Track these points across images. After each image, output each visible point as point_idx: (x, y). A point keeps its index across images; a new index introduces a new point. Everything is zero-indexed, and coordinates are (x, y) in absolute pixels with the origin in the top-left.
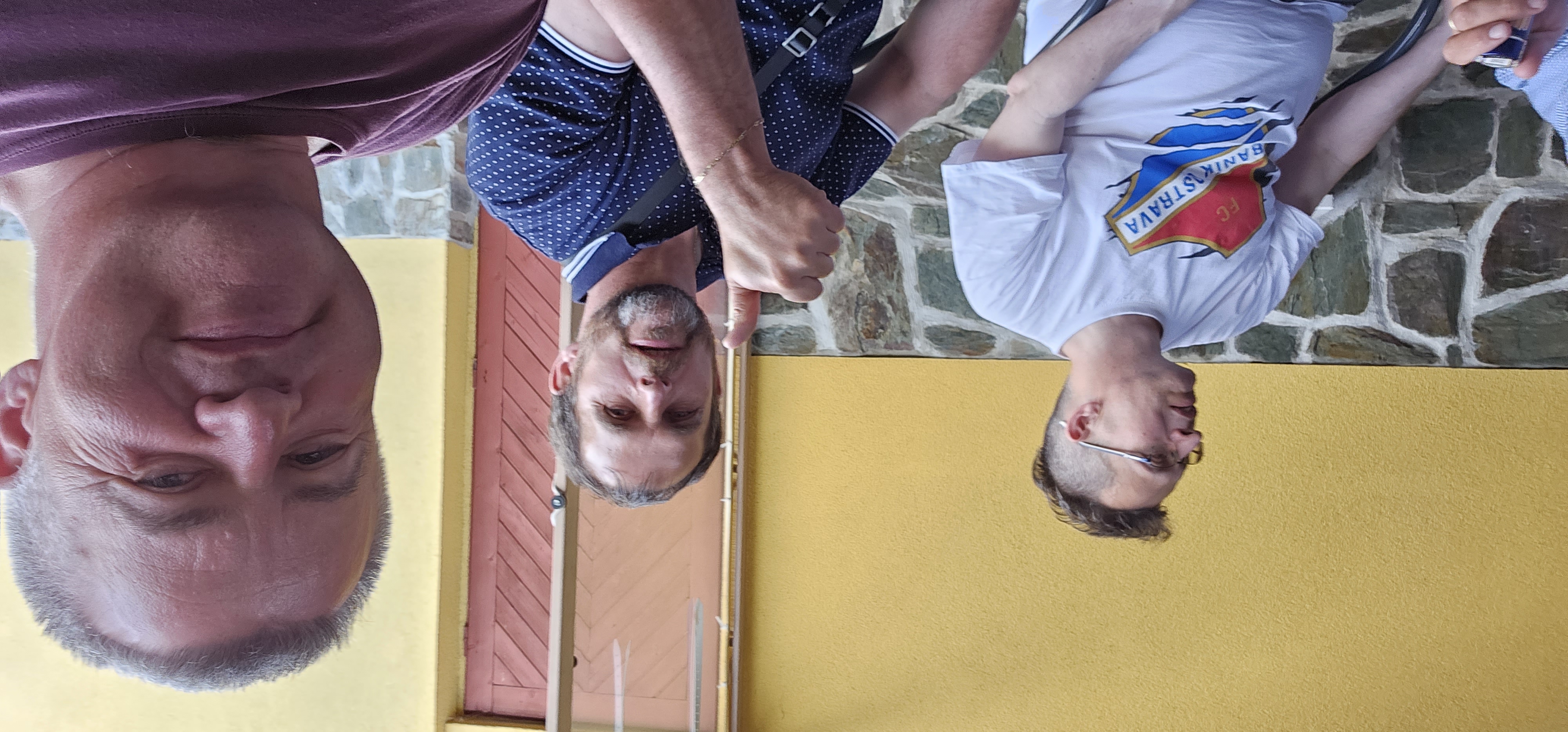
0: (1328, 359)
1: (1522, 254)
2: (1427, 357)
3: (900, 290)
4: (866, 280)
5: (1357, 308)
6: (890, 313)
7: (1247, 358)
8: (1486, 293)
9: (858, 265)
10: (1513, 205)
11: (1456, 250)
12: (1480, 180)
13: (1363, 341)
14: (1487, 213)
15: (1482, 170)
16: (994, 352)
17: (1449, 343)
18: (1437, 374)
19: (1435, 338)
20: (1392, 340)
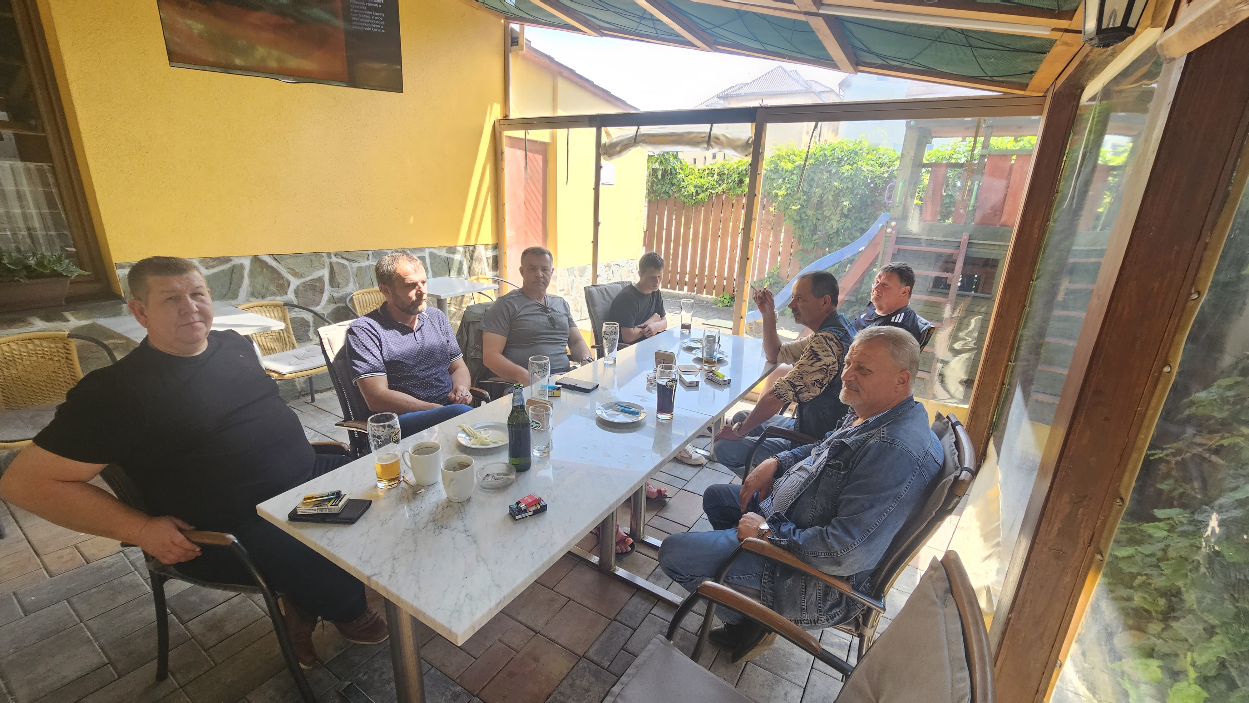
0: (364, 252)
1: (315, 290)
2: (336, 254)
5: (360, 269)
8: (323, 276)
10: (319, 305)
11: (333, 289)
12: (329, 312)
13: (356, 259)
14: (326, 301)
15: (328, 314)
17: (331, 260)
18: (333, 250)
19: (335, 261)
20: (347, 260)
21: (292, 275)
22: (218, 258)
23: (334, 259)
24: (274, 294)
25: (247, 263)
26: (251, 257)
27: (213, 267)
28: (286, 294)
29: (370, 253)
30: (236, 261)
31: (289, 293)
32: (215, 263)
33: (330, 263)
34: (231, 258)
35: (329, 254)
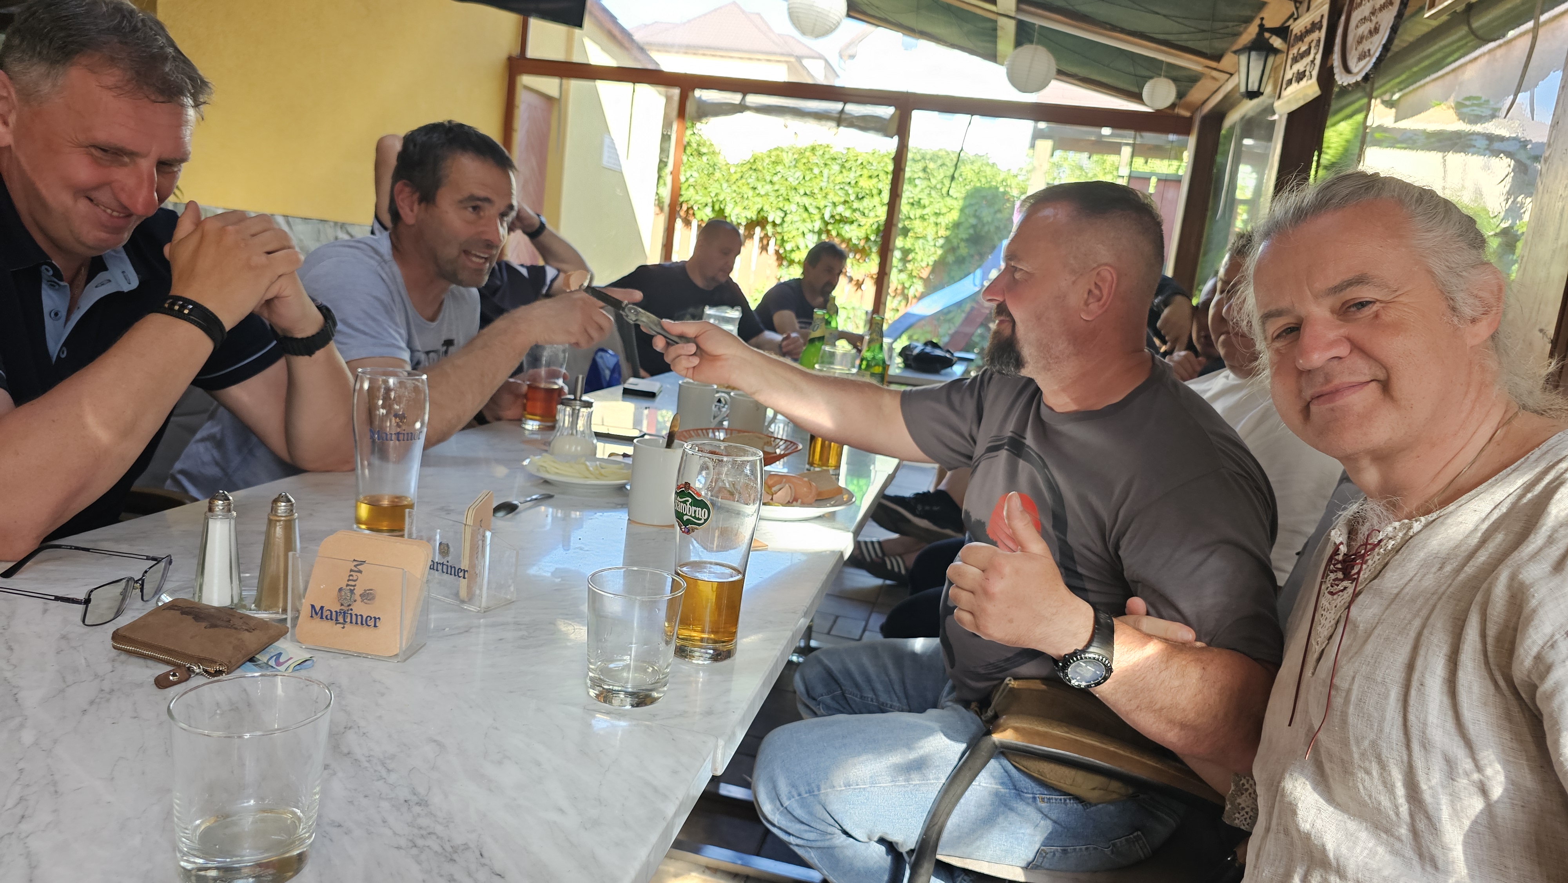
18: (340, 219)
35: (336, 223)
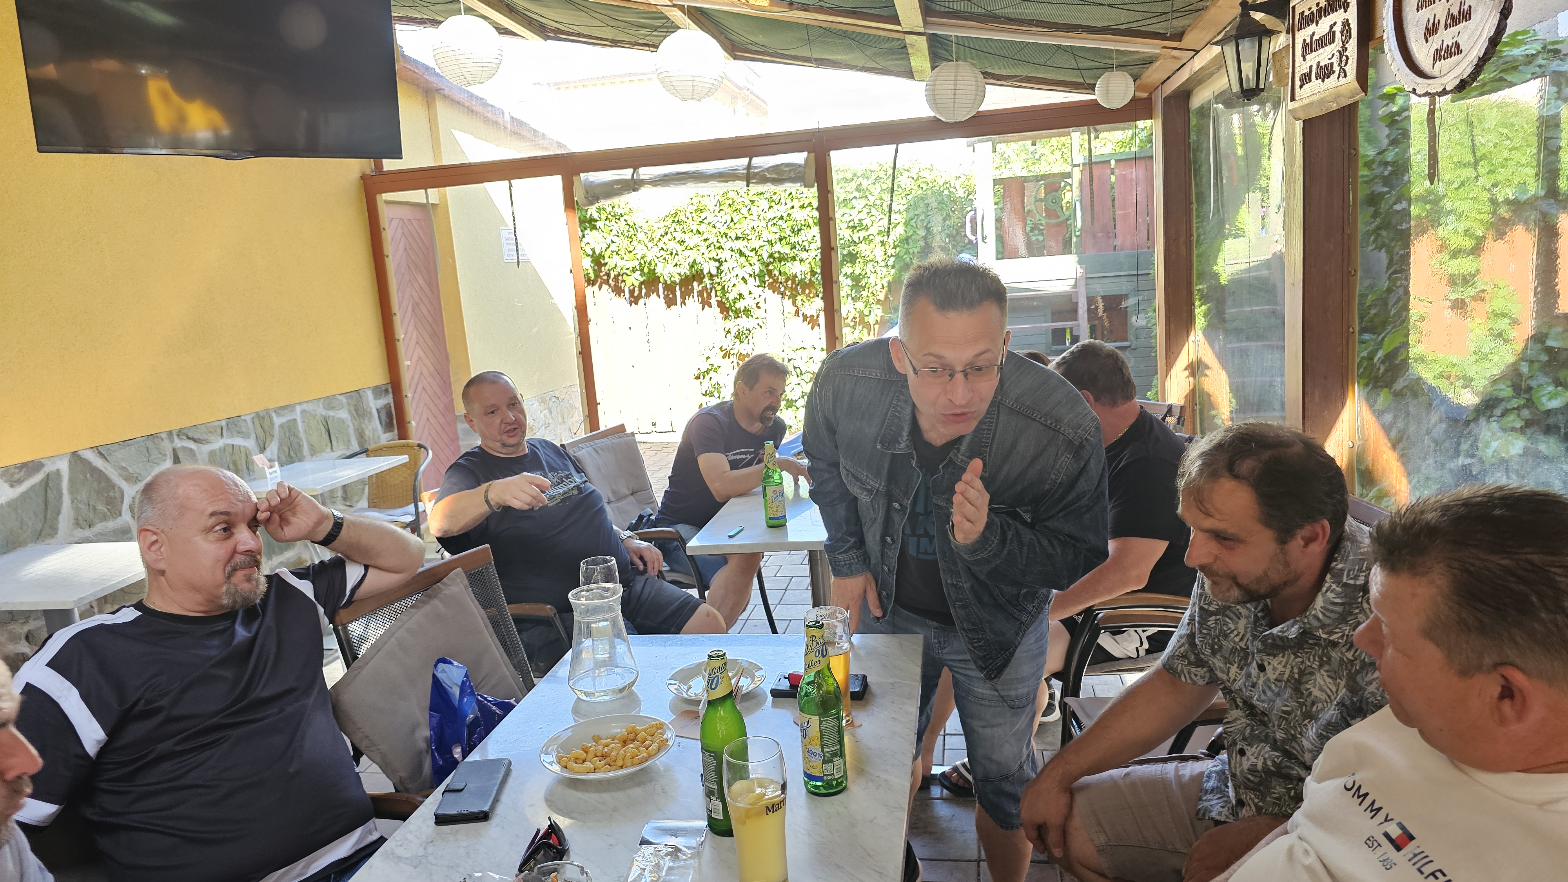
0: (216, 424)
2: (181, 433)
3: (353, 424)
4: (364, 426)
6: (354, 412)
7: (243, 418)
9: (367, 433)
13: (205, 437)
16: (322, 401)
17: (174, 445)
19: (179, 445)
20: (195, 440)
21: (125, 480)
22: (24, 465)
23: (178, 443)
24: (105, 518)
25: (63, 466)
26: (69, 456)
27: (19, 482)
28: (120, 515)
29: (224, 423)
30: (49, 468)
31: (123, 513)
32: (22, 473)
33: (174, 450)
34: (43, 461)
